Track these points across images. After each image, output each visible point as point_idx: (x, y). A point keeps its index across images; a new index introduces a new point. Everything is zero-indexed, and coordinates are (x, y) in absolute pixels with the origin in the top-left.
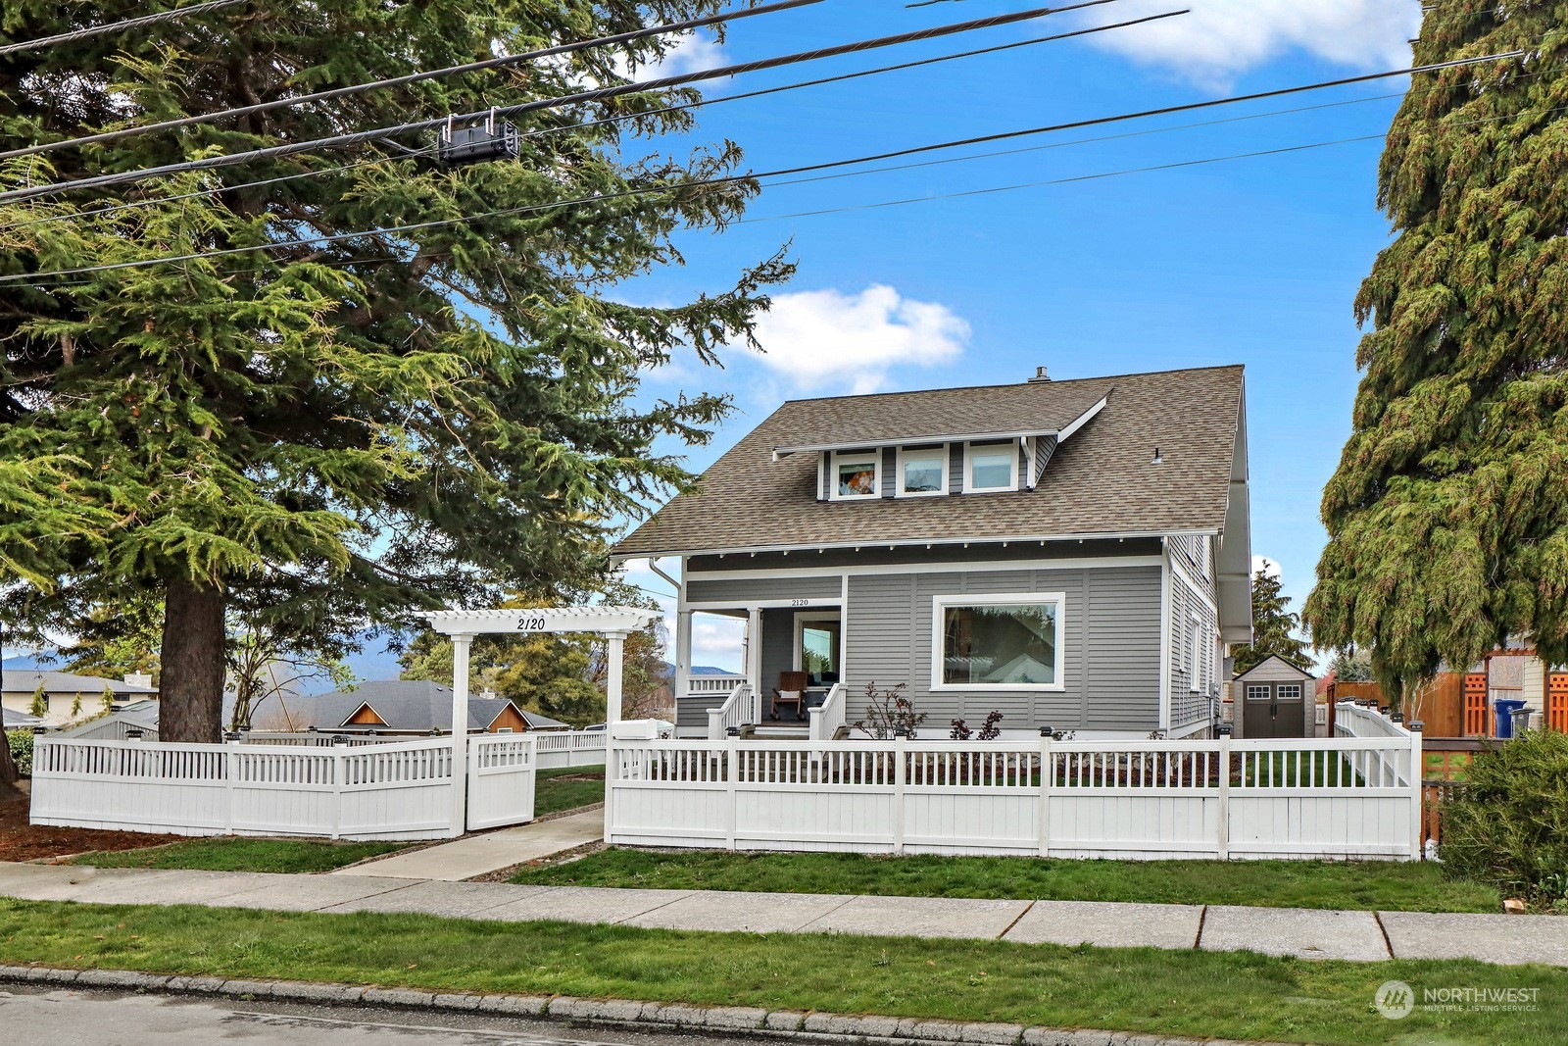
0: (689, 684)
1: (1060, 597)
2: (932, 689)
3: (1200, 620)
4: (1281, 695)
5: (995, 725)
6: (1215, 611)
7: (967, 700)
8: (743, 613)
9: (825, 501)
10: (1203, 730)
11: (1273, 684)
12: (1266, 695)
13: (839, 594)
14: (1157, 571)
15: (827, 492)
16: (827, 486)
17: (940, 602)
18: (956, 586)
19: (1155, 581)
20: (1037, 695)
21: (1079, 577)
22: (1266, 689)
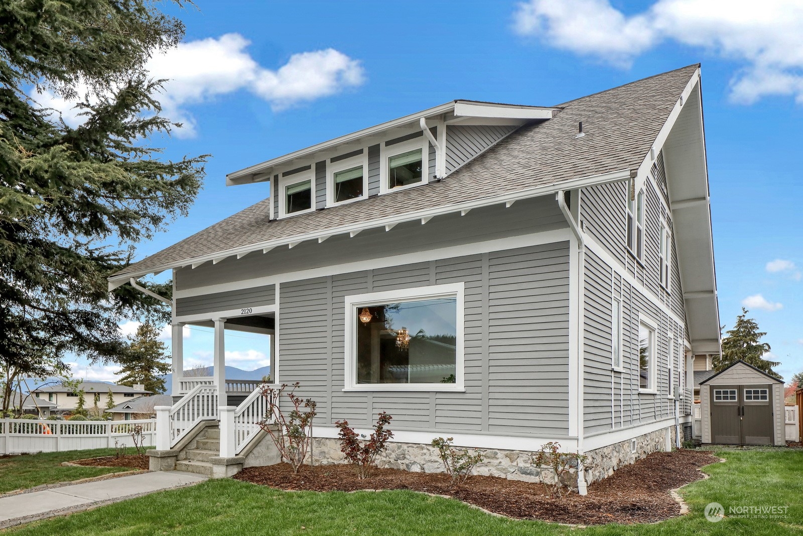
0: (180, 384)
1: (457, 288)
2: (346, 388)
3: (656, 326)
4: (748, 398)
5: (386, 427)
6: (682, 324)
7: (375, 400)
8: (210, 323)
9: (275, 220)
10: (666, 429)
11: (740, 388)
12: (733, 398)
13: (272, 301)
14: (564, 246)
15: (276, 213)
16: (276, 207)
17: (352, 302)
18: (364, 285)
19: (562, 260)
20: (439, 396)
21: (478, 264)
22: (733, 392)
